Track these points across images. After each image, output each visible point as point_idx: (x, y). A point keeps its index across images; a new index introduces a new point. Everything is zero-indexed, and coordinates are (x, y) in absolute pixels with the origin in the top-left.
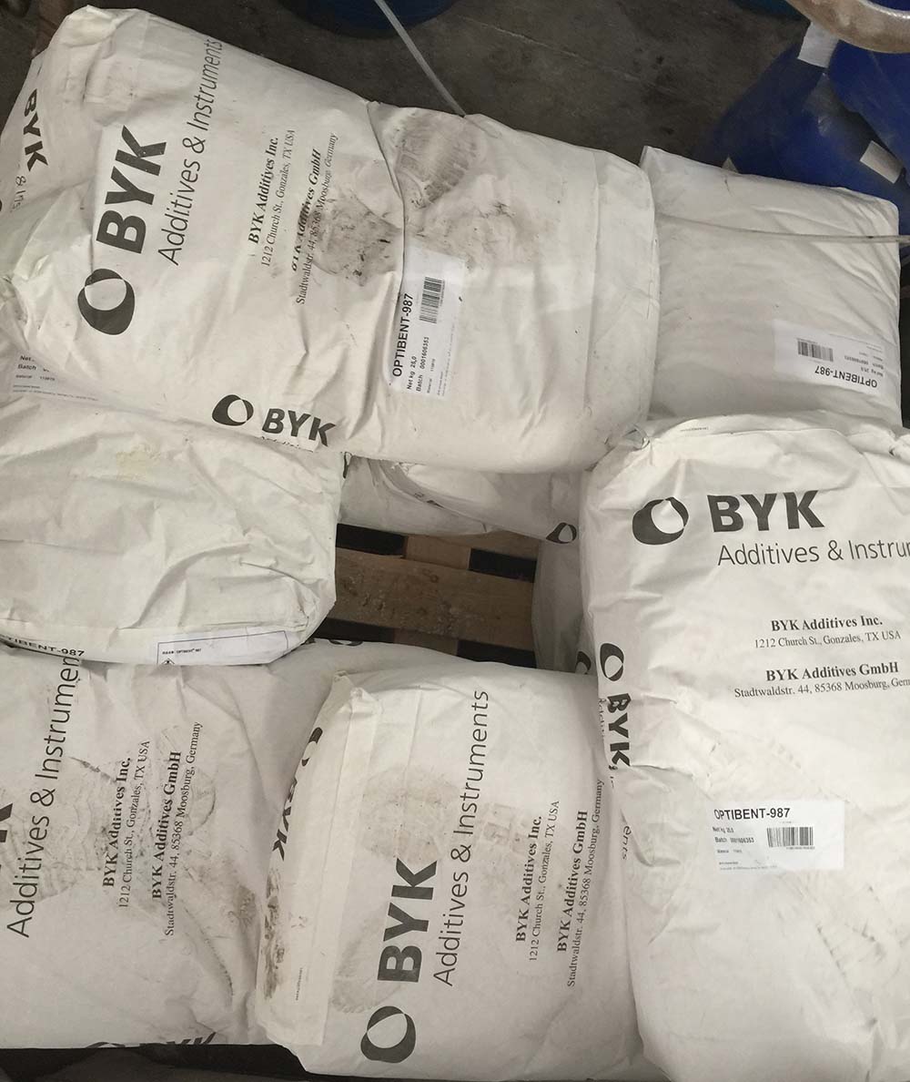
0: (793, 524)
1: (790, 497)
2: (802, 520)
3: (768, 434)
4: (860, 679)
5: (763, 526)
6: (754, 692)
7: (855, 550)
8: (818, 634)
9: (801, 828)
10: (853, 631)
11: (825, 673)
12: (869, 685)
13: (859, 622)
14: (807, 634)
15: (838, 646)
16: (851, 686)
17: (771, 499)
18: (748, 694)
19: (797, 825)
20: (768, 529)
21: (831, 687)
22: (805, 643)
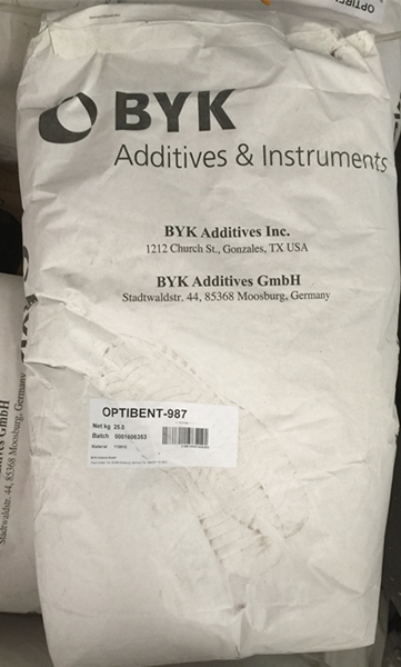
0: (204, 125)
1: (203, 96)
2: (214, 121)
3: (190, 25)
4: (256, 289)
5: (173, 127)
6: (142, 298)
7: (268, 156)
8: (217, 243)
9: (197, 429)
10: (257, 241)
11: (218, 281)
12: (265, 296)
13: (264, 232)
14: (204, 241)
15: (238, 256)
16: (245, 297)
17: (182, 97)
18: (136, 299)
19: (194, 426)
20: (177, 130)
21: (223, 296)
22: (200, 250)
